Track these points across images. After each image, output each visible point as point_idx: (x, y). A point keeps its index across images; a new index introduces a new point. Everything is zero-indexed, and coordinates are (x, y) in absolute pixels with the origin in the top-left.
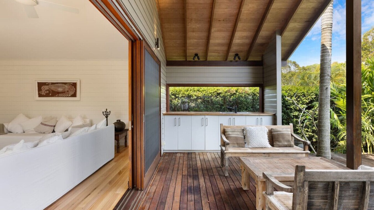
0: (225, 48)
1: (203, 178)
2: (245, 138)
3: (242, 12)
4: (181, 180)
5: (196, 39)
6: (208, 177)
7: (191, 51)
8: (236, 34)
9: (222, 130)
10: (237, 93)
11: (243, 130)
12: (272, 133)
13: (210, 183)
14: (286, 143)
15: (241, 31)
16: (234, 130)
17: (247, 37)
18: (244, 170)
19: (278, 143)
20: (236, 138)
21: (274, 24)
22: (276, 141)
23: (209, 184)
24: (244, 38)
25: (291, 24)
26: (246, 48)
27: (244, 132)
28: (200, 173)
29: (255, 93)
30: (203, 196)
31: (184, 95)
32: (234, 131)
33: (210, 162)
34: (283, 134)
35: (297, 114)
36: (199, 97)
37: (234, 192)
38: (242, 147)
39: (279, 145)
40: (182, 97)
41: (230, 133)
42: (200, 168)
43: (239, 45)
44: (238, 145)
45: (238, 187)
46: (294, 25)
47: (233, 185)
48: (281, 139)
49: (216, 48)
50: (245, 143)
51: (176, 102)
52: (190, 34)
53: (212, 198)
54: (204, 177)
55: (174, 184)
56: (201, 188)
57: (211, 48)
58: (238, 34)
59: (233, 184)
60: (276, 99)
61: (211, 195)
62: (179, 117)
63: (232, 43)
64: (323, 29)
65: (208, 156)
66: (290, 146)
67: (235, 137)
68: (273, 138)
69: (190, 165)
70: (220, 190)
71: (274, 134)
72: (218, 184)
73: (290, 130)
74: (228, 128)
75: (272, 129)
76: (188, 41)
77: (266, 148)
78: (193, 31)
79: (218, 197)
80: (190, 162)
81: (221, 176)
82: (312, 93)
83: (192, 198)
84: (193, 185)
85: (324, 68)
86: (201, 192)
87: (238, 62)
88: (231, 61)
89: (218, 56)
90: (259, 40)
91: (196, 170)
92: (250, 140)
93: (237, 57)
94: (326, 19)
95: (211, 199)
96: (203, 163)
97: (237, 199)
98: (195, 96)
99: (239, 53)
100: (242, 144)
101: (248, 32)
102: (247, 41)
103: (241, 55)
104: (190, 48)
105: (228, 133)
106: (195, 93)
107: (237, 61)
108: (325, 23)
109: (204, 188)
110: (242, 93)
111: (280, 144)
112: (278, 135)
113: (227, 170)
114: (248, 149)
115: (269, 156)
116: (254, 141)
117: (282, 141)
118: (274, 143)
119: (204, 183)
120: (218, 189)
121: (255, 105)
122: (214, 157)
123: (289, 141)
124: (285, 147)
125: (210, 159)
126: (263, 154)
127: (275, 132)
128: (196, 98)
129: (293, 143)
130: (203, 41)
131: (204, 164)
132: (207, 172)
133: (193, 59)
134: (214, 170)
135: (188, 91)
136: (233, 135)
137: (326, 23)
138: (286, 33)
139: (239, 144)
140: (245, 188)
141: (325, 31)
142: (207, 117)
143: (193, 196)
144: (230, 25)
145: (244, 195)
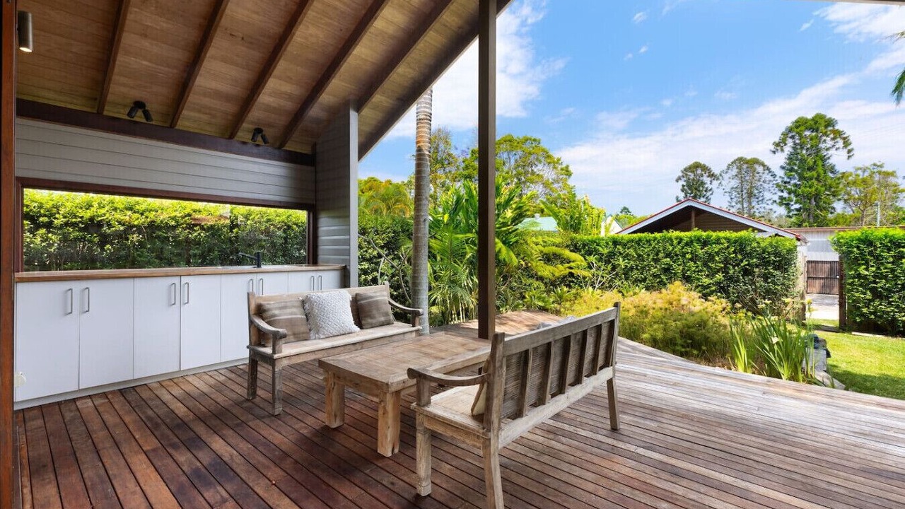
0: (231, 108)
1: (217, 438)
2: (307, 320)
3: (295, 37)
4: (148, 467)
5: (150, 61)
6: (232, 431)
7: (122, 89)
8: (269, 81)
9: (253, 306)
10: (249, 222)
11: (303, 302)
12: (359, 303)
13: (245, 442)
14: (383, 319)
15: (280, 78)
16: (283, 304)
17: (290, 97)
18: (334, 385)
19: (370, 321)
20: (291, 323)
21: (349, 86)
22: (365, 317)
23: (245, 446)
24: (284, 95)
25: (377, 96)
26: (282, 121)
27: (307, 306)
28: (201, 430)
29: (290, 224)
30: (249, 479)
31: (74, 220)
32: (285, 307)
33: (213, 396)
34: (377, 301)
35: (366, 267)
36: (134, 226)
37: (316, 440)
38: (306, 340)
39: (371, 324)
40: (67, 224)
41: (277, 312)
42: (192, 416)
43: (268, 108)
44: (295, 338)
45: (317, 428)
46: (381, 99)
47: (306, 428)
48: (374, 312)
49: (206, 101)
50: (310, 330)
51: (38, 240)
52: (129, 39)
53: (275, 473)
54: (220, 434)
55: (132, 485)
56: (229, 462)
57: (193, 98)
58: (272, 84)
59: (303, 425)
60: (347, 237)
61: (268, 468)
62: (84, 284)
63: (256, 100)
64: (420, 119)
65: (195, 383)
66: (388, 323)
67: (288, 319)
68: (361, 313)
69: (150, 418)
70: (283, 448)
71: (361, 305)
72: (270, 438)
73: (385, 293)
74: (270, 301)
75: (357, 295)
76: (121, 59)
77: (351, 333)
78: (145, 36)
79: (288, 464)
80: (144, 413)
81: (263, 417)
82: (388, 228)
83: (221, 496)
84: (199, 464)
85: (421, 185)
86: (238, 471)
87: (261, 148)
88: (244, 143)
89: (210, 124)
90: (315, 111)
91: (182, 425)
92: (322, 323)
93: (260, 136)
94: (425, 105)
95: (275, 475)
96: (191, 403)
97: (332, 450)
98: (120, 223)
99: (264, 129)
100: (303, 333)
101: (295, 86)
102: (289, 105)
103: (268, 132)
104: (122, 80)
105: (270, 313)
106: (118, 216)
107: (258, 145)
108: (422, 109)
109: (238, 459)
110: (259, 222)
111: (374, 321)
112: (370, 304)
113: (279, 399)
114: (320, 341)
115: (362, 348)
116: (330, 323)
117: (377, 315)
118: (363, 322)
119: (229, 449)
120: (274, 447)
121: (290, 250)
122: (212, 382)
123: (387, 314)
124: (381, 326)
125: (205, 389)
126: (352, 347)
127: (363, 300)
128: (124, 231)
129: (392, 317)
130: (169, 73)
131: (196, 405)
132: (219, 422)
133: (129, 114)
134: (236, 411)
135: (89, 206)
136: (283, 315)
137: (424, 112)
138: (366, 111)
139: (299, 334)
140: (335, 425)
141: (422, 123)
142: (184, 279)
143: (220, 488)
144: (256, 56)
145: (340, 438)
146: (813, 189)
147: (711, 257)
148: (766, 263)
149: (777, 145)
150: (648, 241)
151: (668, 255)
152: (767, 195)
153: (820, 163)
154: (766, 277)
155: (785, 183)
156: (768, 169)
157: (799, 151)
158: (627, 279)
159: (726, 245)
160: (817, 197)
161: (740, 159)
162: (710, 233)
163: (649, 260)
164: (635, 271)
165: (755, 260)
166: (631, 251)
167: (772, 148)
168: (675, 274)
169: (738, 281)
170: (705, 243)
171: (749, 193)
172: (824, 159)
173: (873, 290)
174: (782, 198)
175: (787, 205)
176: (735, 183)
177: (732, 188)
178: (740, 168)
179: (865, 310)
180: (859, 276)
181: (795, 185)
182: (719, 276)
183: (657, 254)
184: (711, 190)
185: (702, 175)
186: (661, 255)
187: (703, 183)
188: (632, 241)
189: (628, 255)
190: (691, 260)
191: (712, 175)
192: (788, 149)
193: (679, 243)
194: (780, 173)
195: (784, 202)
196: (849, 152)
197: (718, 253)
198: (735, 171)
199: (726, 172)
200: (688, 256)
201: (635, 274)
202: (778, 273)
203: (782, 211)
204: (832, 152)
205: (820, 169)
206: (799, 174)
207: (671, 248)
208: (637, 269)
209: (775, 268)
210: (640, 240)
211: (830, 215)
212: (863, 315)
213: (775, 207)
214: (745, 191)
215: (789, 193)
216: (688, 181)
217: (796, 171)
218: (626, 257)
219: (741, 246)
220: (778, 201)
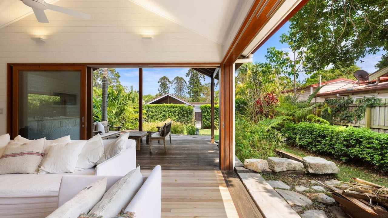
129: (109, 130)
146: (196, 89)
147: (175, 112)
148: (187, 113)
149: (187, 74)
150: (159, 107)
151: (164, 111)
152: (185, 91)
153: (198, 81)
154: (187, 117)
155: (190, 87)
156: (185, 82)
157: (193, 77)
158: (152, 119)
159: (179, 108)
160: (197, 92)
161: (178, 77)
162: (175, 104)
163: (159, 113)
164: (155, 116)
165: (185, 112)
166: (154, 110)
167: (186, 75)
168: (166, 117)
169: (181, 118)
170: (174, 107)
171: (180, 89)
172: (199, 80)
173: (207, 119)
174: (189, 92)
175: (190, 94)
176: (176, 85)
177: (175, 87)
178: (177, 80)
179: (205, 123)
180: (205, 116)
181: (192, 88)
182: (177, 117)
183: (161, 111)
184: (169, 87)
185: (166, 82)
186: (162, 111)
187: (167, 84)
188: (154, 107)
189: (152, 111)
190: (170, 112)
191: (169, 82)
192: (190, 76)
193: (167, 107)
194: (188, 83)
195: (189, 93)
196: (204, 79)
197: (177, 110)
198: (176, 81)
199: (174, 81)
200: (169, 111)
201: (155, 117)
202: (190, 115)
203: (188, 96)
204: (200, 78)
205: (198, 83)
206: (193, 84)
207: (165, 109)
208: (155, 115)
209: (189, 114)
210: (156, 106)
211: (200, 98)
212: (205, 125)
213: (187, 94)
214: (179, 88)
215: (190, 90)
216: (162, 83)
217: (192, 83)
218: (152, 112)
219: (182, 108)
220: (188, 93)
